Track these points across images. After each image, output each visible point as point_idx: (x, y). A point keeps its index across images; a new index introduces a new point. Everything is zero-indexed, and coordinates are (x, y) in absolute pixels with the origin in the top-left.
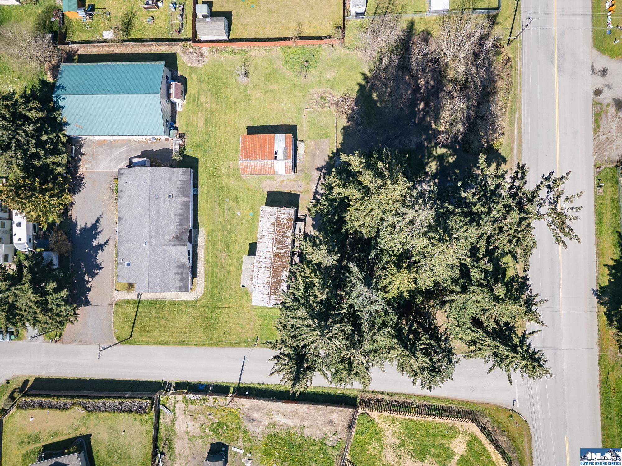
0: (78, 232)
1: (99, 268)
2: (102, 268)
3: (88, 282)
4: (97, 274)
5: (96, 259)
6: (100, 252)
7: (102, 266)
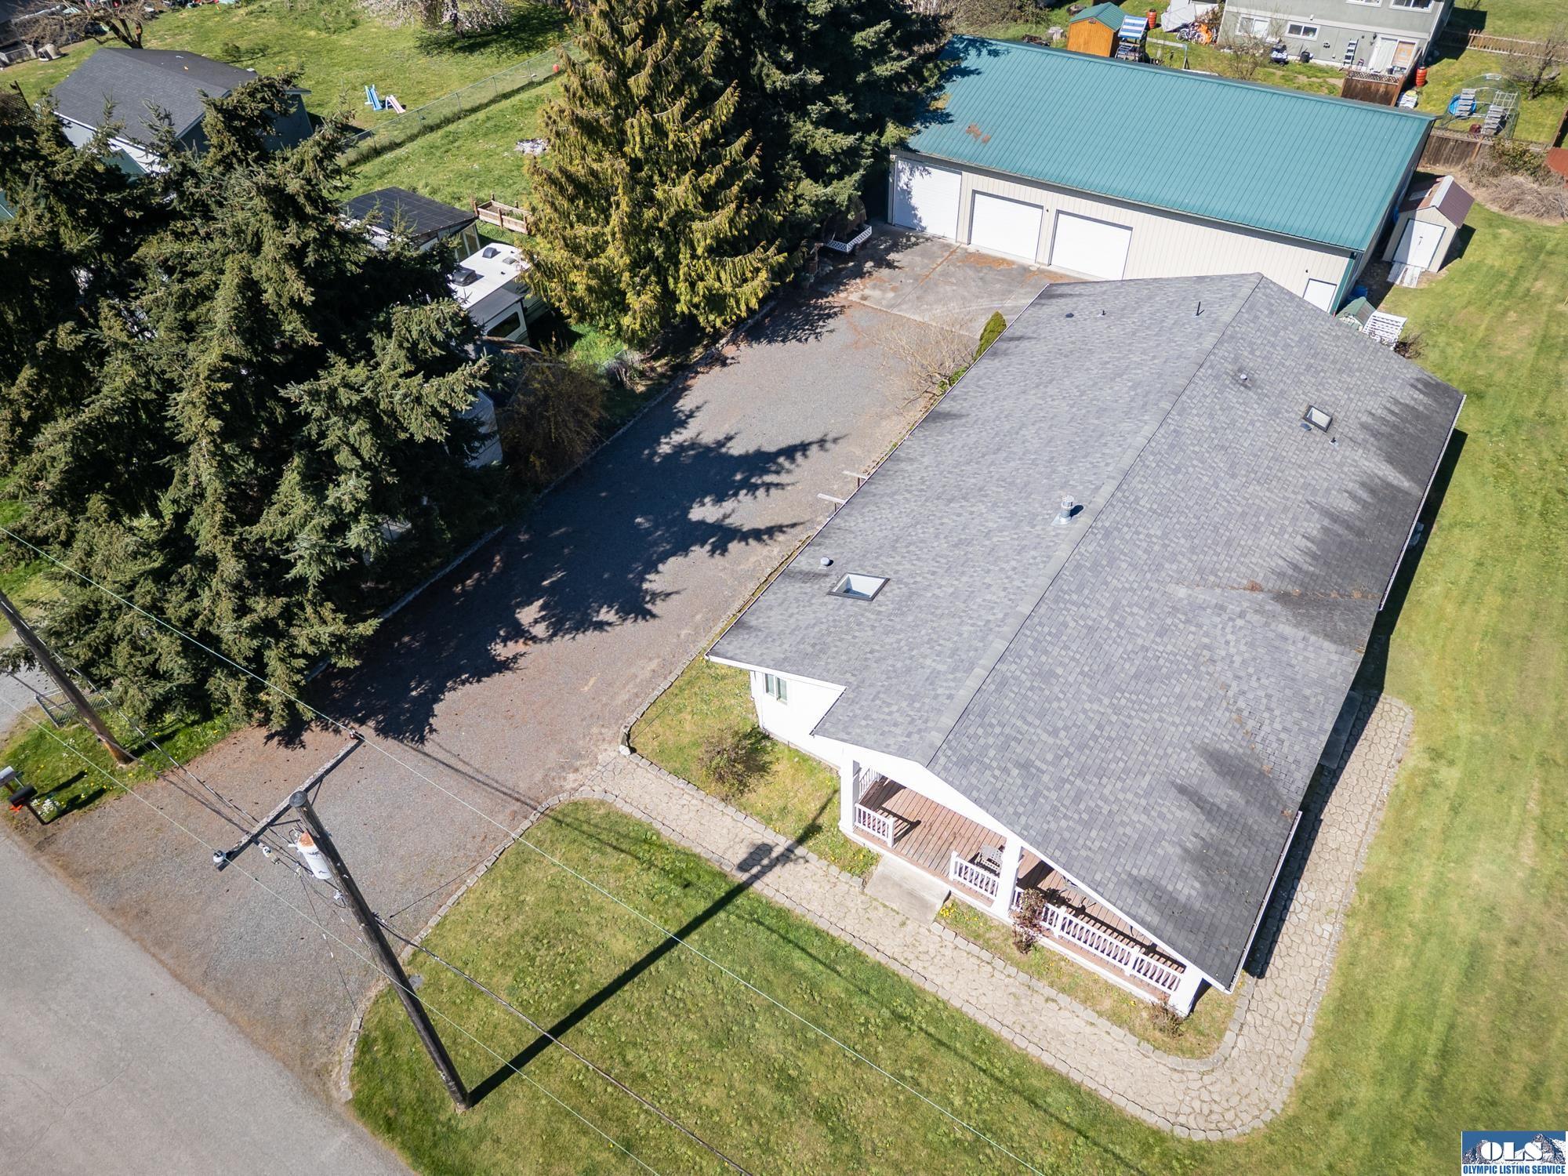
0: (665, 449)
1: (636, 606)
2: (647, 614)
3: (518, 632)
4: (600, 626)
5: (652, 567)
6: (699, 552)
7: (657, 608)
